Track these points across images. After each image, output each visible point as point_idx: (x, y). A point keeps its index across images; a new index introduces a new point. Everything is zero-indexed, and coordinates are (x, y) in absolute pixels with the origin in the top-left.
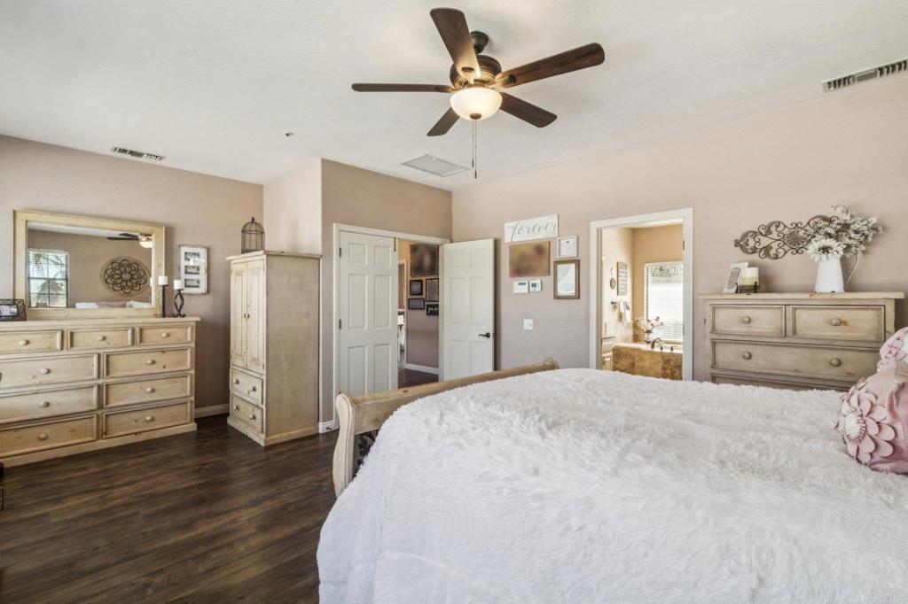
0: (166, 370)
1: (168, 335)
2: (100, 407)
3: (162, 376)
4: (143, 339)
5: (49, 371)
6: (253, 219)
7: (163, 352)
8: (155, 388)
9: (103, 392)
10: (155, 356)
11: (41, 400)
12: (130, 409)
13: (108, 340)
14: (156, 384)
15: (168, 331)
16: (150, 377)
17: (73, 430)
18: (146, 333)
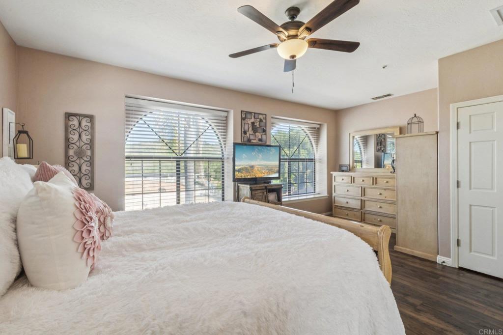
0: (387, 199)
1: (387, 182)
2: (361, 209)
3: (385, 201)
4: (377, 183)
5: (348, 191)
6: (415, 115)
7: (385, 190)
8: (382, 206)
9: (363, 202)
10: (382, 191)
11: (345, 200)
12: (372, 213)
13: (365, 182)
14: (382, 205)
15: (387, 180)
16: (379, 201)
17: (355, 215)
18: (378, 180)
